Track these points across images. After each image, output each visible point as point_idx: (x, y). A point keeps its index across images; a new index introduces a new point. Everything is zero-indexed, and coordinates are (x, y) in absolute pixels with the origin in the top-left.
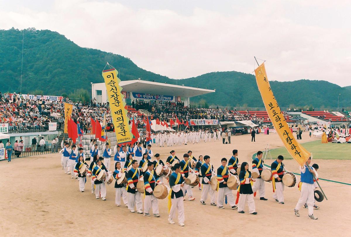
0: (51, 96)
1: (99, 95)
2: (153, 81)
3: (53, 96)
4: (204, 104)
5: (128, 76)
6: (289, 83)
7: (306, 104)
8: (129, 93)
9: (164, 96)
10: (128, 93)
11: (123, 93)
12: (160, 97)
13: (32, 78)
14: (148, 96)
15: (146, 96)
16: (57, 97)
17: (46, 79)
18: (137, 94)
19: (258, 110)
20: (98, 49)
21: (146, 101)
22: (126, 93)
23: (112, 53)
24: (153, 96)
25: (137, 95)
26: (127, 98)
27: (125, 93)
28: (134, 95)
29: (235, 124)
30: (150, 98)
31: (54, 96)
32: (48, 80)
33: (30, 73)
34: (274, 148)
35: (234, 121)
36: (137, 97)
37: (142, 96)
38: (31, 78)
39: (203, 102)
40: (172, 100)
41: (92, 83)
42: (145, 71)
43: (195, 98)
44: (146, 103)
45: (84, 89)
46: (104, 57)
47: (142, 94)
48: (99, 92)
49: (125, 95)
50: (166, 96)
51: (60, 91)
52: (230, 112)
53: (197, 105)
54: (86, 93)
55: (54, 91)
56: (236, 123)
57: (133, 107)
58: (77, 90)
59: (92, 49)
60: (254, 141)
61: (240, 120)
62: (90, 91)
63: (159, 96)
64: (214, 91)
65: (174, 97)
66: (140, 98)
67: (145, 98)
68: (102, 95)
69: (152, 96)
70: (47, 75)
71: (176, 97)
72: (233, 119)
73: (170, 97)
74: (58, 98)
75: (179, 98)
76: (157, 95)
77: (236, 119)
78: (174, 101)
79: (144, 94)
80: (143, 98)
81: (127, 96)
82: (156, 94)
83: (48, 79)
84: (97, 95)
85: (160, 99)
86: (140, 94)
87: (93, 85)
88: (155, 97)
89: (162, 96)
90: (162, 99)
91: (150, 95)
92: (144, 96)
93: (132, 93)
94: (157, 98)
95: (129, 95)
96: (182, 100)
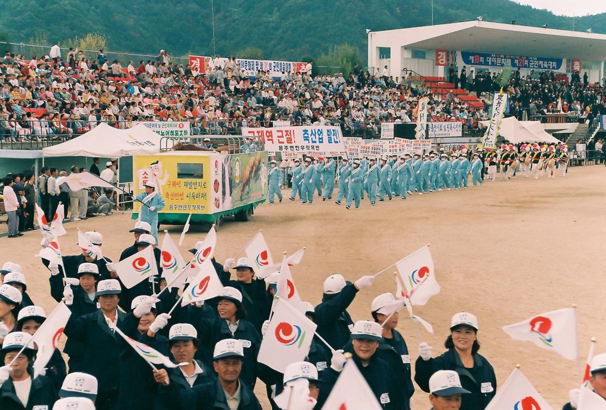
0: (279, 62)
1: (383, 58)
2: (513, 24)
3: (283, 62)
8: (453, 52)
9: (539, 59)
11: (439, 53)
12: (529, 62)
13: (238, 19)
14: (499, 61)
15: (494, 60)
16: (291, 63)
17: (269, 22)
18: (473, 54)
21: (494, 71)
22: (447, 53)
24: (511, 59)
25: (472, 58)
26: (448, 64)
28: (466, 56)
30: (503, 65)
31: (285, 62)
32: (274, 25)
33: (235, 10)
36: (473, 62)
37: (485, 60)
38: (237, 21)
40: (558, 68)
41: (368, 30)
45: (351, 45)
47: (485, 56)
48: (385, 53)
49: (444, 57)
50: (544, 60)
51: (298, 49)
54: (355, 54)
55: (286, 50)
58: (335, 47)
62: (364, 49)
63: (527, 58)
65: (564, 61)
66: (480, 64)
67: (493, 64)
68: (390, 58)
69: (509, 60)
70: (271, 13)
71: (568, 61)
73: (553, 60)
74: (294, 65)
75: (577, 63)
76: (521, 57)
78: (563, 70)
79: (490, 55)
80: (486, 64)
81: (447, 60)
83: (273, 22)
84: (380, 58)
85: (529, 67)
86: (481, 55)
87: (372, 34)
88: (516, 61)
89: (533, 60)
90: (533, 65)
91: (505, 56)
92: (488, 59)
93: (460, 52)
94: (522, 64)
95: (454, 59)
96: (585, 67)
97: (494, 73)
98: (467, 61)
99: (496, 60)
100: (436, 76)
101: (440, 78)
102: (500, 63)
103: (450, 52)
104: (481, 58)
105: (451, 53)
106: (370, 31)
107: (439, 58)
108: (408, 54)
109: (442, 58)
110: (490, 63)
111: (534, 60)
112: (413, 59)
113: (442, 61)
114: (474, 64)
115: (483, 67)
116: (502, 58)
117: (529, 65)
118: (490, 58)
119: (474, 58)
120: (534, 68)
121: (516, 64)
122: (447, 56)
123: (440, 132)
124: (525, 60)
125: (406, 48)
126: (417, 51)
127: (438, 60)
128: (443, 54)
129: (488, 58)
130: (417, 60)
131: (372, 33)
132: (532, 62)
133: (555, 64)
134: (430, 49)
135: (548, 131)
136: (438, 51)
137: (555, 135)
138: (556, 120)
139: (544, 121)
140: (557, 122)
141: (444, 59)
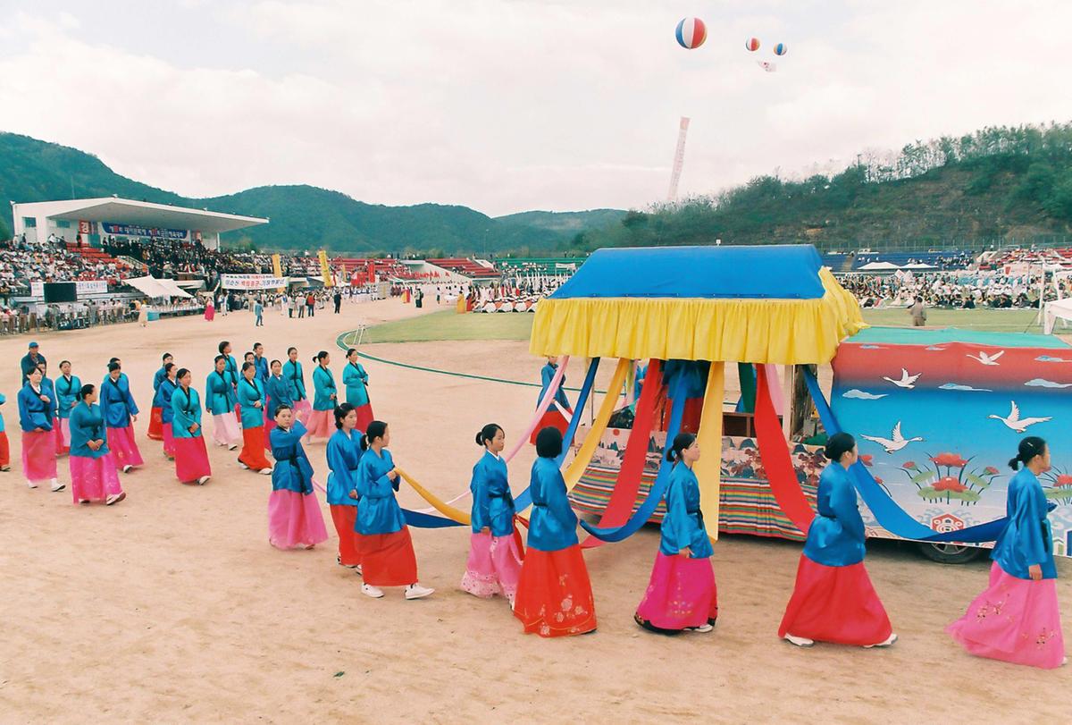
1: (29, 226)
4: (249, 244)
5: (94, 190)
6: (405, 208)
7: (433, 247)
8: (95, 223)
9: (169, 230)
12: (161, 232)
14: (135, 230)
15: (131, 230)
18: (113, 225)
19: (350, 256)
20: (26, 135)
21: (131, 239)
22: (90, 223)
23: (58, 145)
24: (146, 229)
25: (112, 228)
26: (91, 233)
27: (87, 224)
28: (107, 227)
29: (308, 283)
30: (139, 234)
34: (375, 324)
35: (305, 276)
36: (112, 231)
37: (124, 229)
39: (246, 241)
40: (184, 237)
41: (12, 202)
42: (129, 181)
43: (232, 234)
44: (130, 242)
46: (40, 151)
47: (123, 226)
48: (31, 222)
50: (172, 231)
52: (299, 261)
53: (235, 248)
56: (309, 280)
57: (105, 252)
59: (12, 134)
61: (317, 275)
63: (160, 229)
64: (267, 221)
65: (189, 232)
66: (120, 233)
67: (130, 233)
68: (36, 226)
69: (144, 231)
71: (192, 232)
72: (304, 274)
73: (180, 231)
75: (199, 234)
76: (154, 228)
77: (309, 273)
78: (188, 239)
79: (127, 226)
80: (125, 233)
81: (90, 229)
82: (153, 225)
84: (26, 226)
85: (161, 236)
86: (119, 226)
87: (17, 206)
88: (150, 231)
89: (163, 230)
90: (164, 235)
91: (140, 227)
92: (126, 229)
93: (101, 223)
94: (155, 233)
95: (96, 228)
96: (205, 237)
98: (108, 231)
99: (133, 230)
100: (81, 243)
101: (85, 244)
102: (136, 233)
104: (120, 228)
105: (92, 224)
106: (15, 203)
107: (82, 227)
108: (54, 224)
109: (85, 227)
110: (128, 233)
112: (58, 228)
113: (86, 230)
114: (114, 233)
115: (122, 235)
116: (138, 228)
117: (161, 234)
118: (128, 228)
119: (114, 228)
121: (150, 233)
122: (90, 226)
123: (87, 290)
124: (157, 230)
125: (50, 218)
126: (62, 221)
127: (81, 229)
130: (62, 228)
131: (17, 204)
132: (163, 232)
133: (181, 234)
134: (73, 220)
135: (180, 287)
136: (81, 222)
137: (186, 290)
138: (186, 278)
139: (176, 279)
140: (186, 279)
141: (87, 228)
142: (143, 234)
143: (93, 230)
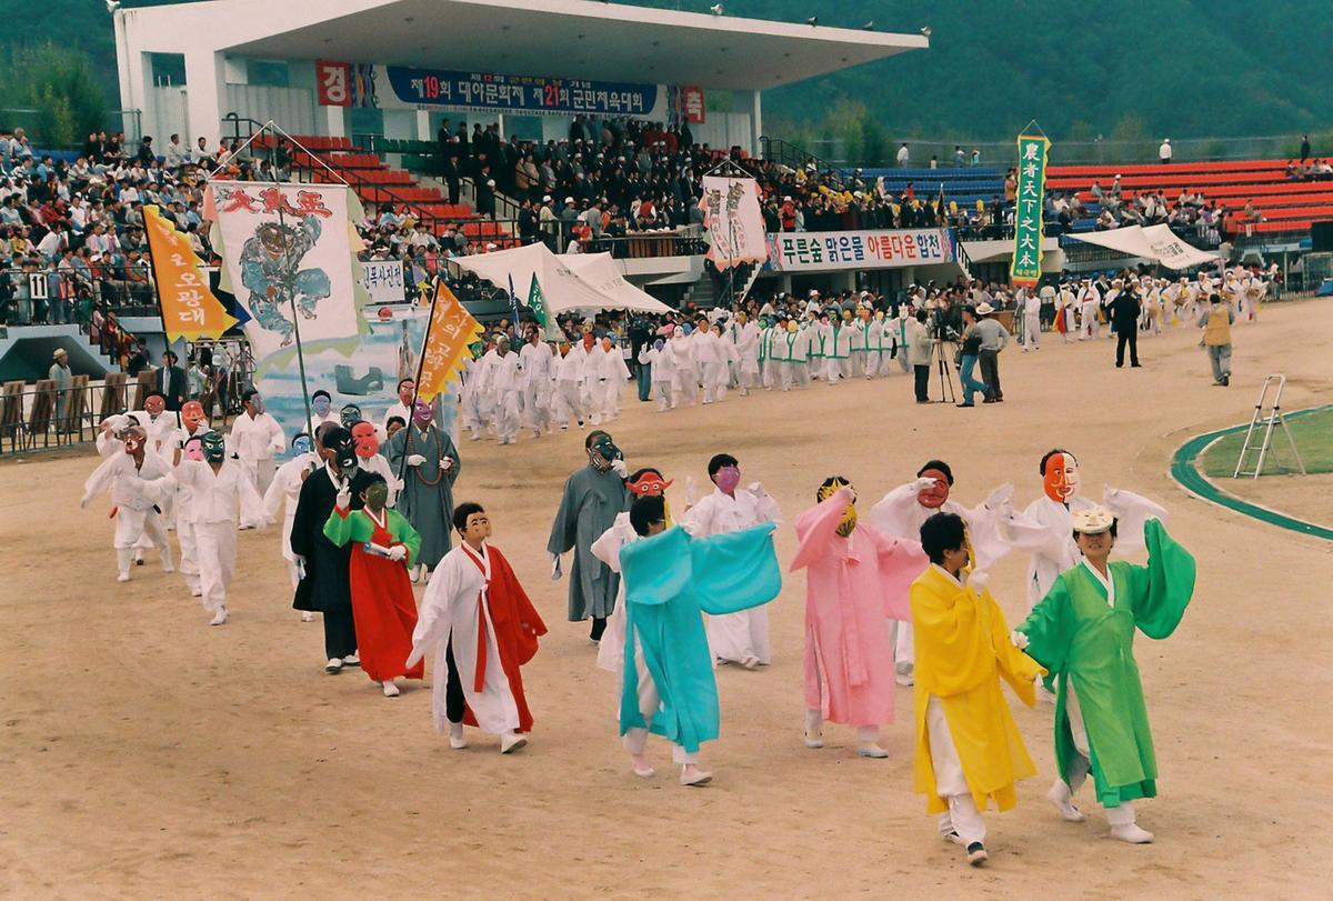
1: (165, 83)
4: (859, 126)
8: (366, 68)
9: (597, 86)
10: (361, 68)
11: (327, 70)
12: (572, 95)
14: (492, 91)
15: (479, 89)
18: (421, 73)
19: (1218, 153)
22: (349, 69)
24: (524, 86)
25: (417, 83)
26: (355, 101)
27: (341, 72)
28: (401, 80)
30: (502, 103)
36: (421, 95)
37: (454, 88)
39: (849, 118)
40: (647, 110)
45: (65, 45)
47: (455, 77)
48: (168, 69)
49: (342, 81)
50: (609, 87)
54: (78, 74)
56: (1073, 249)
58: (15, 51)
60: (1135, 363)
62: (106, 58)
63: (566, 84)
64: (920, 42)
65: (662, 91)
66: (442, 99)
67: (476, 100)
68: (185, 83)
69: (519, 91)
71: (672, 90)
73: (631, 88)
75: (692, 96)
76: (549, 82)
78: (659, 114)
79: (466, 77)
80: (458, 99)
81: (350, 89)
82: (542, 73)
84: (156, 84)
85: (572, 108)
86: (442, 75)
87: (124, 16)
88: (538, 92)
89: (580, 88)
90: (583, 103)
91: (507, 78)
92: (463, 88)
93: (385, 67)
94: (553, 99)
95: (370, 87)
96: (714, 108)
97: (477, 126)
98: (406, 93)
99: (485, 89)
100: (321, 134)
101: (335, 139)
102: (496, 98)
103: (356, 69)
104: (443, 84)
105: (357, 71)
106: (118, 7)
107: (327, 83)
108: (236, 75)
109: (335, 83)
110: (468, 99)
111: (584, 90)
112: (252, 90)
113: (337, 94)
114: (425, 100)
115: (450, 108)
116: (499, 84)
117: (571, 101)
118: (468, 84)
119: (425, 85)
120: (585, 110)
121: (538, 99)
122: (350, 80)
124: (559, 89)
125: (229, 55)
126: (263, 65)
127: (323, 89)
128: (336, 74)
129: (460, 83)
130: (263, 90)
131: (125, 10)
132: (578, 95)
133: (638, 99)
134: (298, 60)
135: (635, 280)
136: (321, 64)
137: (651, 291)
138: (653, 248)
139: (621, 252)
140: (654, 255)
141: (341, 88)
142: (515, 102)
143: (360, 95)
